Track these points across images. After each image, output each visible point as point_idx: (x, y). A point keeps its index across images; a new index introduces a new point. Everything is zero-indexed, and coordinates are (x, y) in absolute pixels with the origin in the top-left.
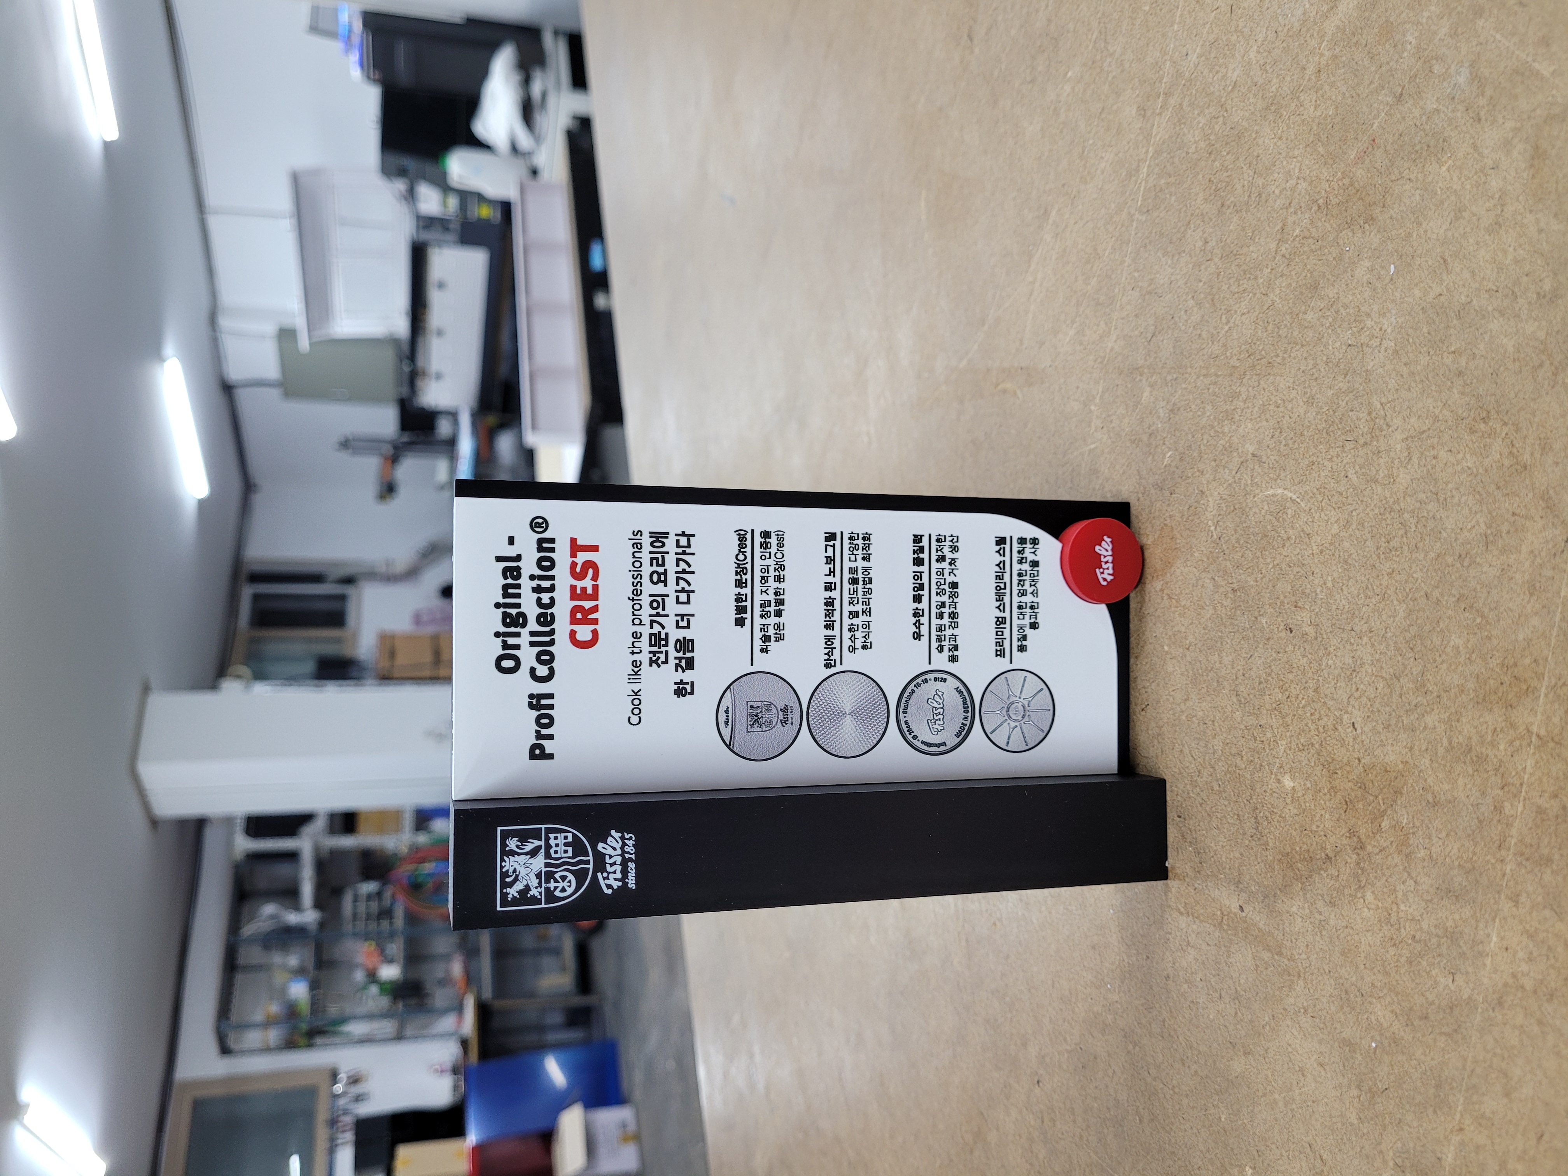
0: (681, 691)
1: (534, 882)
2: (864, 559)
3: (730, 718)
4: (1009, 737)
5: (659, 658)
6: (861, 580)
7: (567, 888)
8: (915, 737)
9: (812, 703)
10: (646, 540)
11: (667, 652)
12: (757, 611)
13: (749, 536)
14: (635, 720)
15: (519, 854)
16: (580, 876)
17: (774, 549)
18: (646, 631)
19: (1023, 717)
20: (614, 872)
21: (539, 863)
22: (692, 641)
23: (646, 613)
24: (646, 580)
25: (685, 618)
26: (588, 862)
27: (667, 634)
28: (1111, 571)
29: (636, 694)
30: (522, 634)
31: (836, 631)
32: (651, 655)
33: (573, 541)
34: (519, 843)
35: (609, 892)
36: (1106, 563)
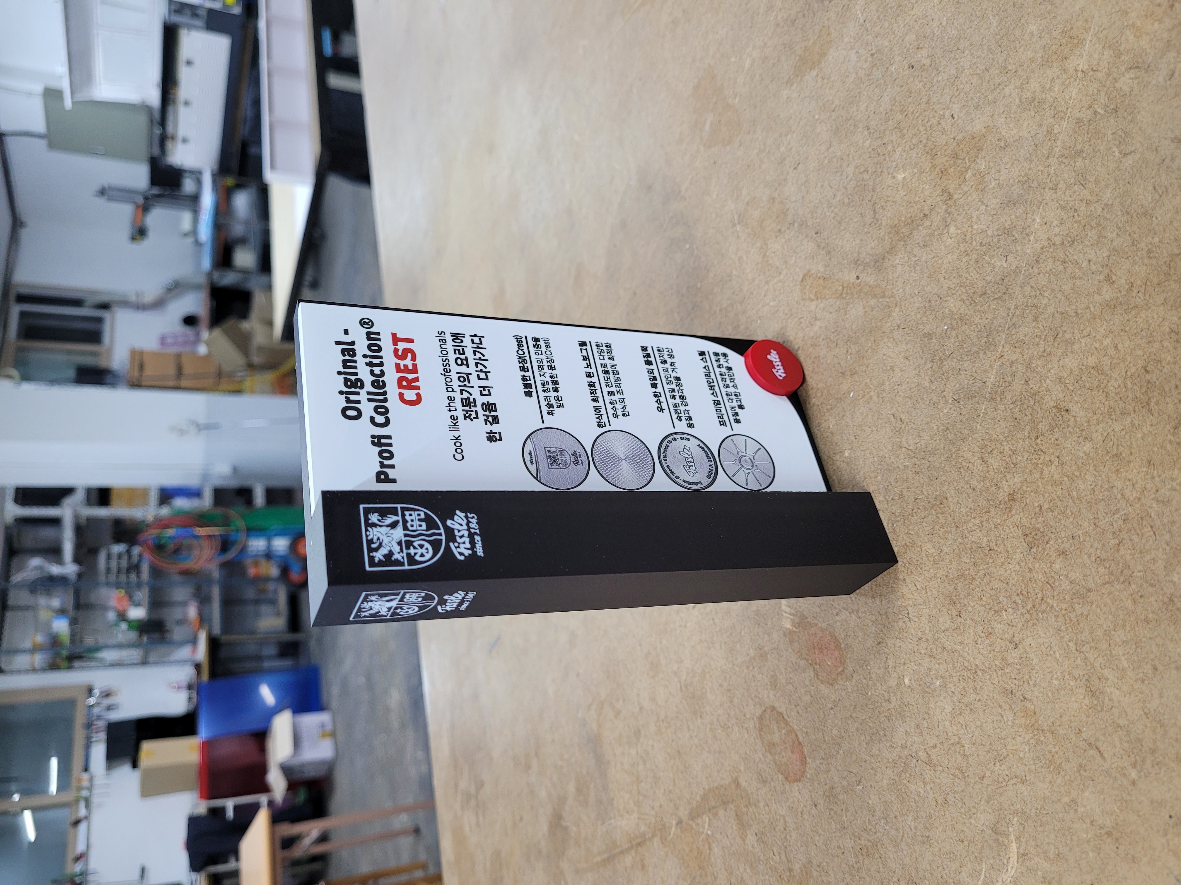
0: (492, 438)
1: (396, 548)
2: (609, 359)
3: (534, 458)
4: (747, 480)
5: (471, 415)
6: (611, 372)
7: (425, 554)
8: (677, 477)
9: (594, 451)
10: (449, 338)
11: (476, 411)
12: (540, 388)
13: (524, 340)
14: (459, 457)
15: (380, 526)
16: (436, 545)
17: (544, 349)
18: (458, 396)
19: (753, 466)
20: (464, 543)
21: (399, 533)
22: (495, 404)
23: (456, 384)
24: (452, 363)
25: (486, 389)
26: (440, 534)
27: (474, 399)
28: (782, 371)
29: (457, 439)
30: (361, 393)
31: (601, 404)
32: (465, 412)
33: (394, 335)
34: (380, 518)
35: (462, 558)
36: (778, 365)
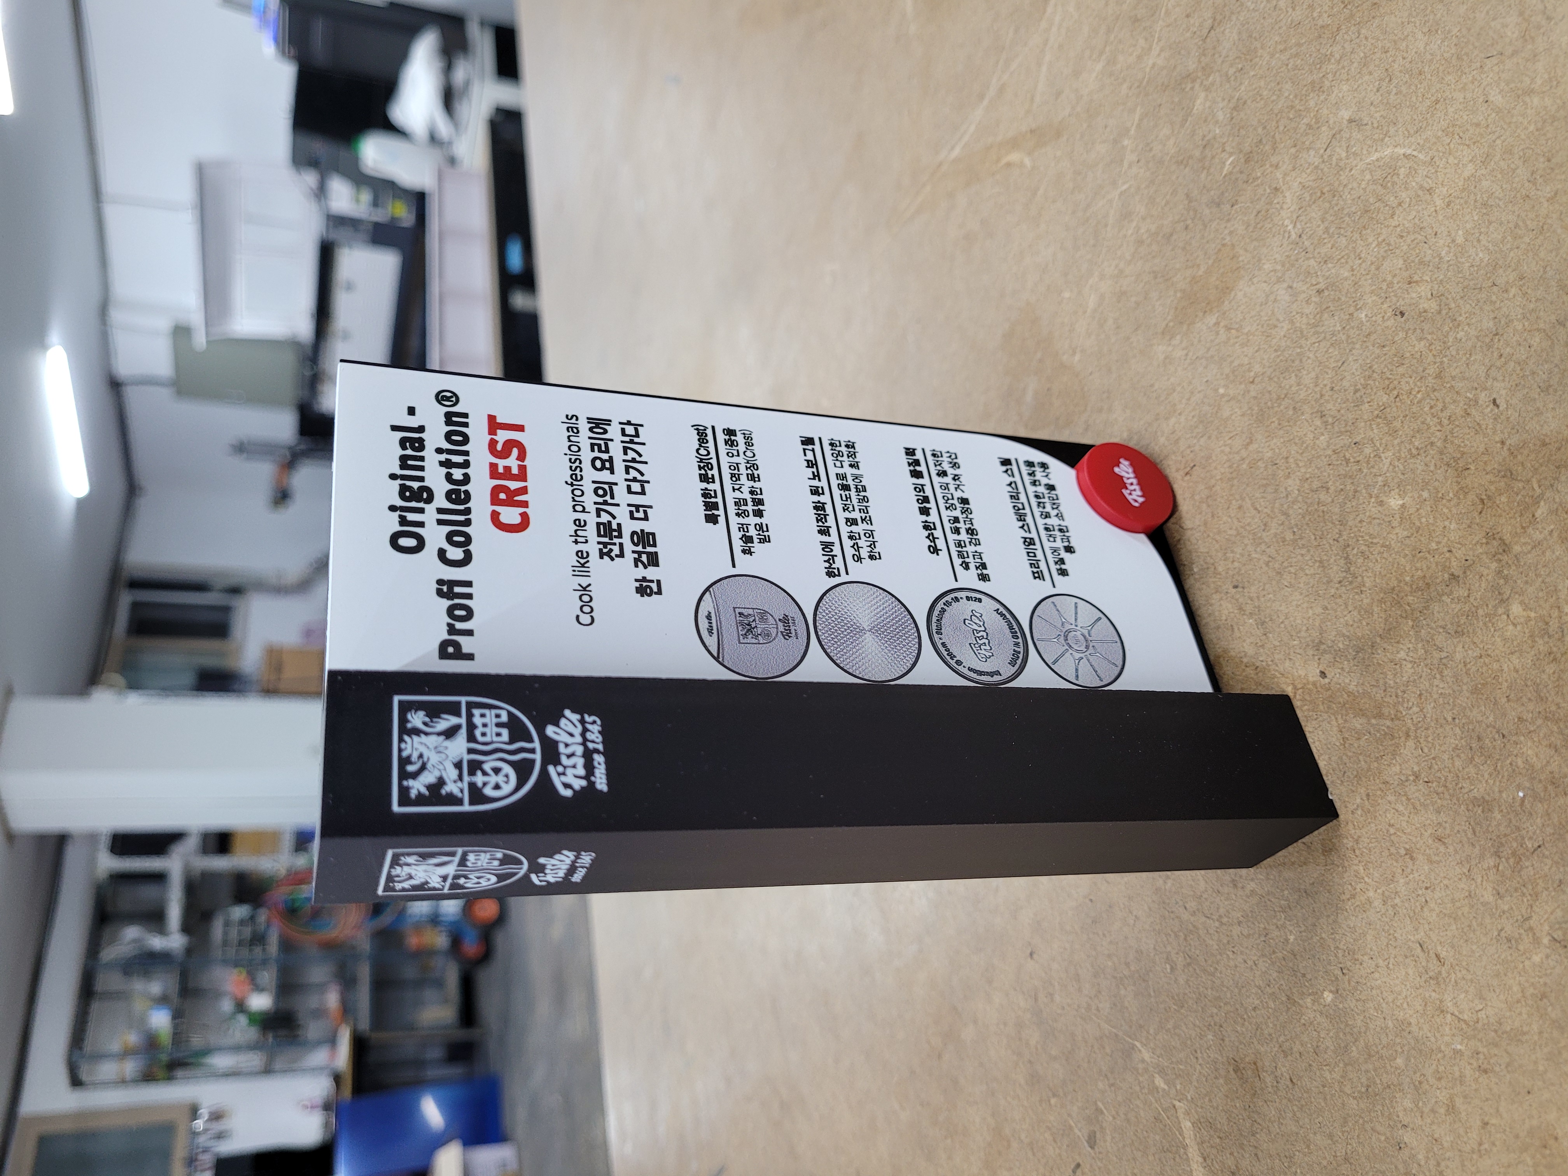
0: (644, 589)
1: (451, 773)
2: (851, 466)
3: (714, 625)
4: (1077, 670)
5: (611, 550)
6: (853, 487)
7: (502, 784)
8: (959, 663)
9: (819, 616)
10: (584, 426)
11: (621, 545)
12: (732, 509)
13: (709, 432)
14: (585, 619)
15: (426, 734)
16: (523, 769)
17: (742, 447)
18: (591, 520)
19: (1087, 647)
20: (574, 767)
21: (459, 747)
22: (653, 534)
23: (590, 500)
24: (586, 465)
25: (641, 509)
26: (533, 751)
27: (619, 525)
28: (1139, 493)
29: (584, 589)
30: (426, 511)
31: (834, 538)
32: (601, 546)
33: (492, 419)
34: (427, 719)
35: (568, 793)
36: (1132, 484)
